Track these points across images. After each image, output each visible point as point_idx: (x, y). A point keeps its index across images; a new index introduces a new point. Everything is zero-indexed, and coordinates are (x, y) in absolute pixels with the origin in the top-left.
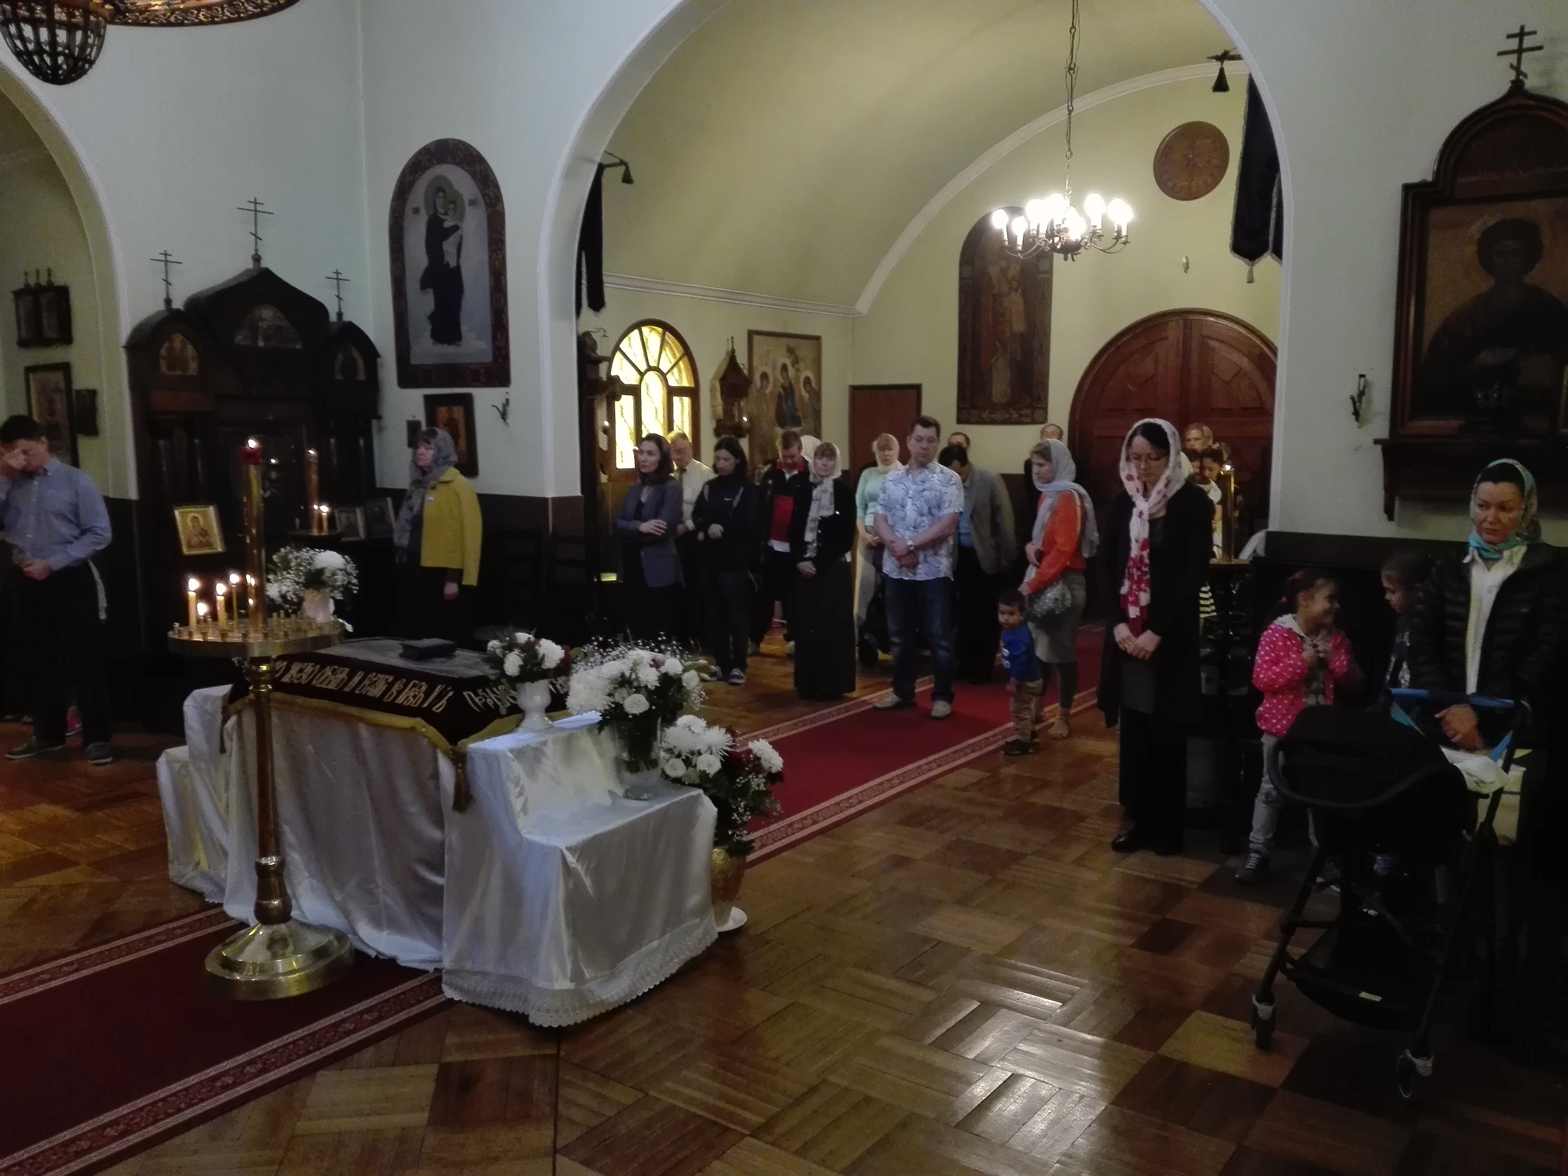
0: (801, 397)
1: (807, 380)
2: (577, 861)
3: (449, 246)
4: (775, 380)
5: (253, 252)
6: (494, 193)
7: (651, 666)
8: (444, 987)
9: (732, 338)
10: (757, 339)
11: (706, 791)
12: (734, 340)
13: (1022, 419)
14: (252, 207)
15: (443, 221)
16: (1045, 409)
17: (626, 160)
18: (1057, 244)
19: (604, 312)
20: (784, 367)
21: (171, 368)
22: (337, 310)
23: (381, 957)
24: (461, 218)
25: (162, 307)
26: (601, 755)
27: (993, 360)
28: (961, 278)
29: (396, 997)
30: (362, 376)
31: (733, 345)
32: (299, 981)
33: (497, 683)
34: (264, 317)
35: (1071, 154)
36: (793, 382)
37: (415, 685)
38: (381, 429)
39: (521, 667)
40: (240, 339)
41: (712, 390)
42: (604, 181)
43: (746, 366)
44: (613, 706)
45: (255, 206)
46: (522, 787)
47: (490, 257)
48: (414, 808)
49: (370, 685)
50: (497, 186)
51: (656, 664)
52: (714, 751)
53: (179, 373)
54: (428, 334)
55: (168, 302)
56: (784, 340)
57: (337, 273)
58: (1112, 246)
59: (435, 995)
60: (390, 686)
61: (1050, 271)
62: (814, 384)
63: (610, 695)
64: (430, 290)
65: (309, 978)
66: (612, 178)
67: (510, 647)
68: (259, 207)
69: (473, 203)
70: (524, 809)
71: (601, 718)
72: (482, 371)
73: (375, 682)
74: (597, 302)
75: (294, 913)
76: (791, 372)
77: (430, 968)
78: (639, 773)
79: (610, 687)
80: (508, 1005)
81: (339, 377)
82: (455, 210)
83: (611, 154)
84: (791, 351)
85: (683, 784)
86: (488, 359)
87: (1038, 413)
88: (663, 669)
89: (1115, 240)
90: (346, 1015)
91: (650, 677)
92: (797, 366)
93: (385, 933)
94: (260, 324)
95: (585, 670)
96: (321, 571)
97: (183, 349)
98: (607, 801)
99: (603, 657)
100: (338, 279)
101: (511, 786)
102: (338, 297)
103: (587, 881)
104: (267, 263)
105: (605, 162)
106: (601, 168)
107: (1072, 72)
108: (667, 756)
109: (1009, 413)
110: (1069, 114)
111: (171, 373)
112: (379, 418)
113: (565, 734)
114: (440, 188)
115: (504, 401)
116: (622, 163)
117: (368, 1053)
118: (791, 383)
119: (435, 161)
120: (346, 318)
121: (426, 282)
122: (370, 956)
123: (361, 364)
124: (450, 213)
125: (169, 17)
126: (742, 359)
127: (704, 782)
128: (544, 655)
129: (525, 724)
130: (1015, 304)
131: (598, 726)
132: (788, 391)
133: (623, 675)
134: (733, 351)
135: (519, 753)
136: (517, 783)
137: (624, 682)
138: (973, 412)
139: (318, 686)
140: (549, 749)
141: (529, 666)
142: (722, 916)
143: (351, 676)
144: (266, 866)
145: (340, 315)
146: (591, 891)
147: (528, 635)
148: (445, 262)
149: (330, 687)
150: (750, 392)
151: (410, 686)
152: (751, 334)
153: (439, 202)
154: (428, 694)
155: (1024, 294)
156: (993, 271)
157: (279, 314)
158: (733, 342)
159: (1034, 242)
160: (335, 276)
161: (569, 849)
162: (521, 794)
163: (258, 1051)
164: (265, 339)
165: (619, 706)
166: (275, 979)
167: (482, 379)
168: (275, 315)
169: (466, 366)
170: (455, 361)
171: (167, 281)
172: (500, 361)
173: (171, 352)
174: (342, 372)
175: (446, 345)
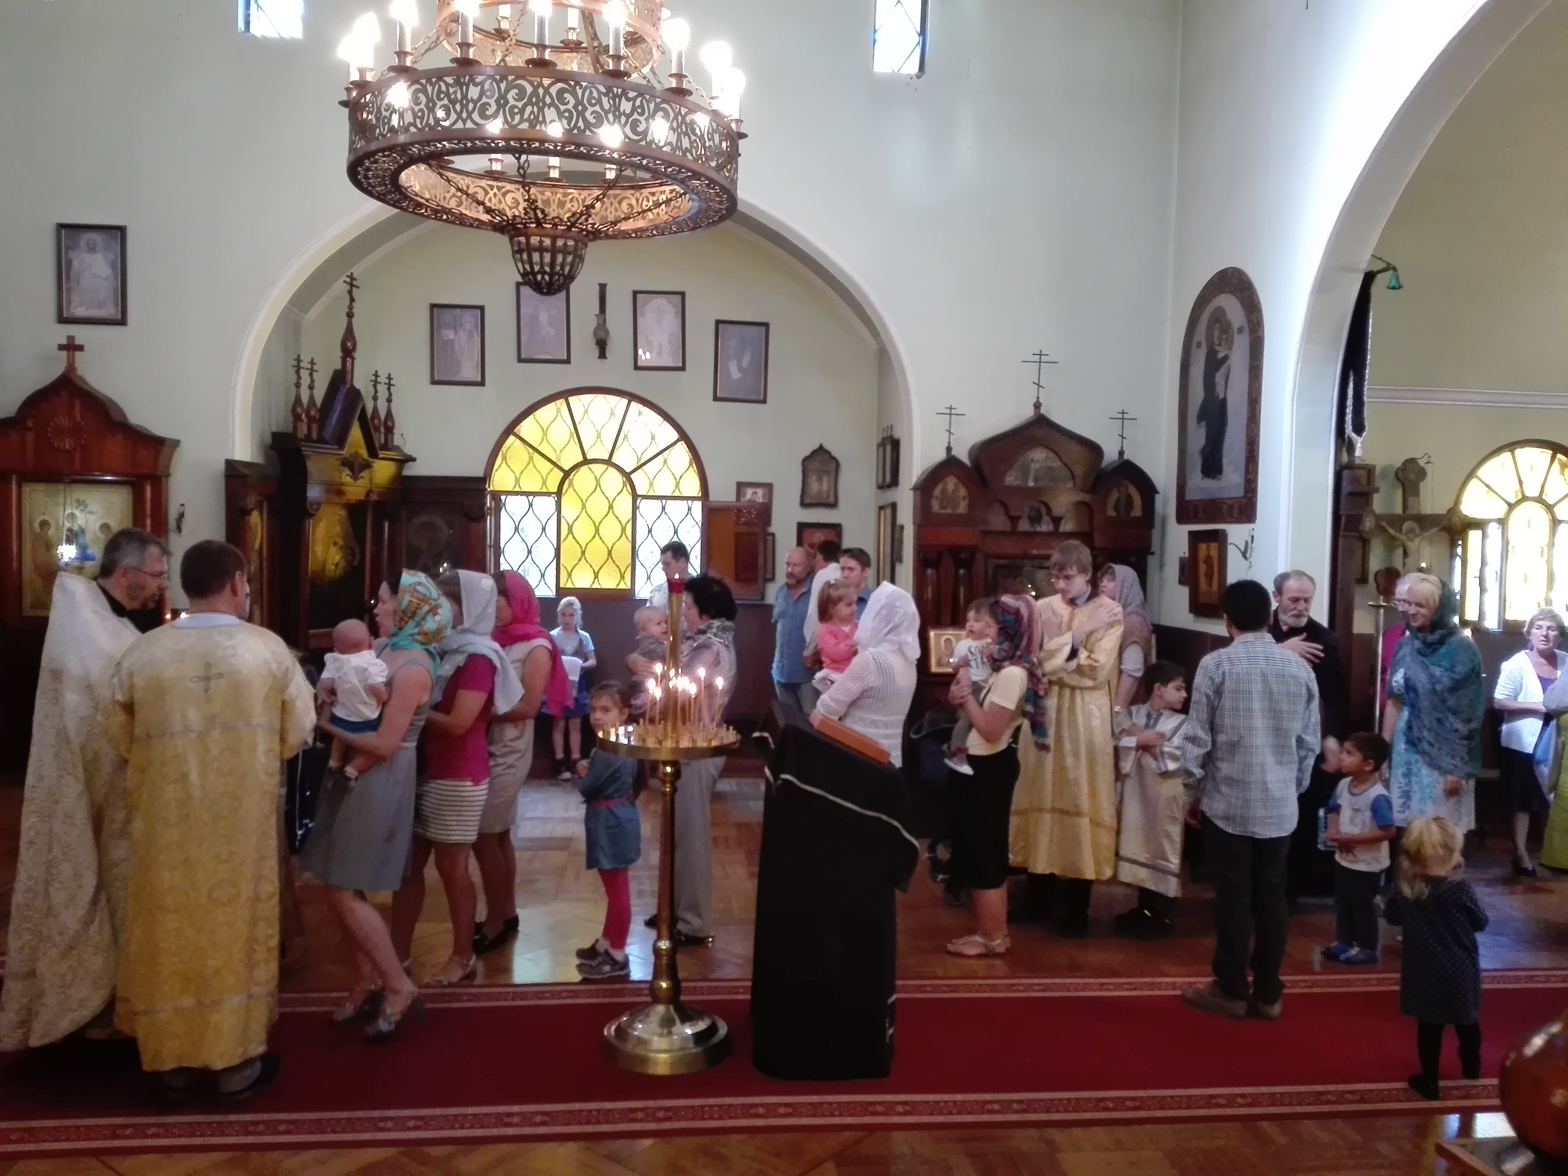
3: (1219, 378)
5: (1036, 401)
6: (1257, 318)
14: (1036, 358)
15: (1216, 352)
17: (1394, 263)
21: (943, 507)
22: (1117, 451)
24: (1231, 347)
25: (944, 454)
30: (1137, 511)
34: (1035, 459)
40: (1011, 479)
42: (1372, 288)
45: (1039, 357)
47: (1249, 386)
50: (1260, 313)
53: (949, 511)
54: (1199, 468)
55: (950, 451)
57: (1123, 413)
64: (1204, 423)
66: (1381, 285)
68: (1044, 358)
69: (1240, 330)
72: (1236, 506)
74: (1360, 426)
81: (1111, 513)
82: (1227, 339)
83: (1380, 259)
86: (1240, 493)
94: (1033, 465)
97: (956, 490)
100: (1124, 419)
102: (1121, 438)
105: (1375, 270)
111: (943, 511)
112: (1154, 554)
114: (1218, 318)
115: (1249, 539)
116: (1389, 267)
119: (1218, 292)
120: (1126, 457)
121: (1202, 416)
123: (1137, 500)
124: (1223, 343)
144: (661, 948)
145: (1121, 453)
148: (1216, 395)
153: (1216, 333)
157: (1052, 455)
160: (1120, 416)
164: (1036, 480)
167: (1235, 515)
168: (1047, 457)
169: (1223, 501)
170: (1217, 495)
171: (949, 431)
172: (1250, 495)
173: (944, 491)
174: (1116, 508)
175: (1210, 480)
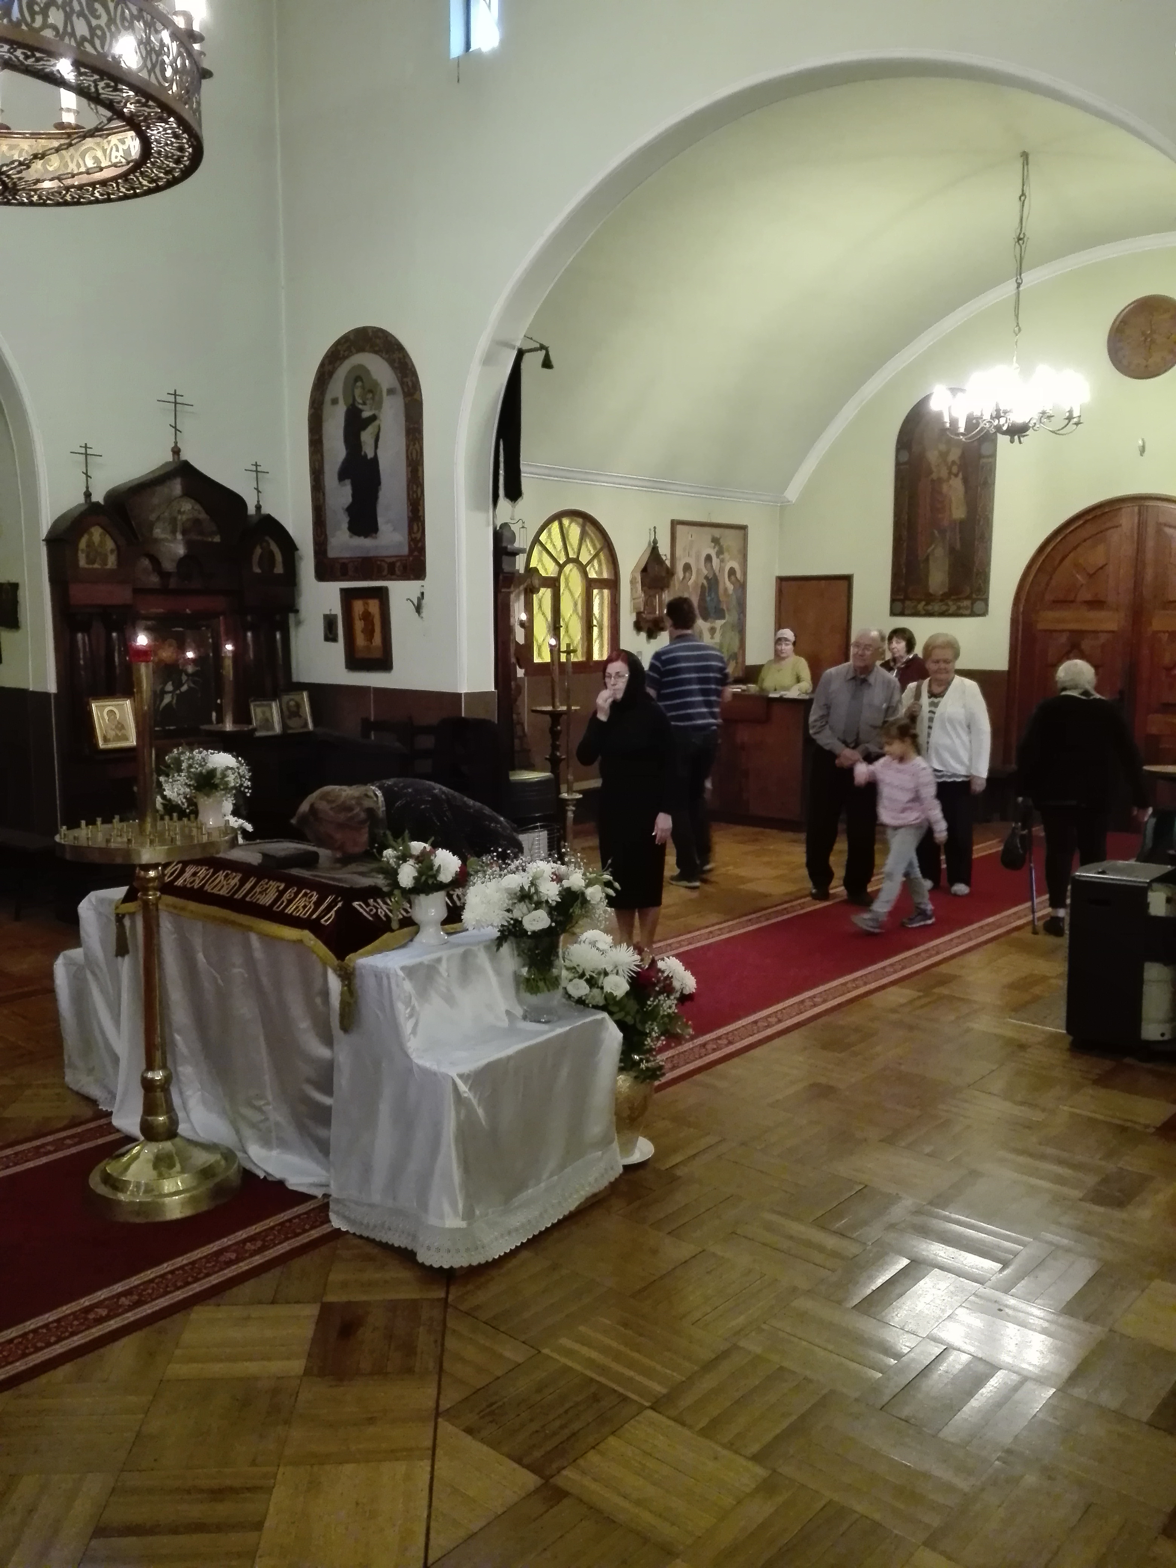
0: (726, 590)
1: (732, 572)
2: (470, 1089)
3: (366, 436)
4: (698, 571)
5: (173, 445)
6: (412, 381)
7: (553, 880)
8: (332, 1216)
9: (655, 528)
10: (679, 528)
11: (611, 1014)
12: (657, 530)
13: (961, 611)
14: (172, 398)
15: (361, 411)
16: (986, 601)
17: (546, 344)
18: (1003, 425)
19: (521, 502)
20: (709, 558)
21: (90, 561)
22: (256, 503)
23: (270, 1179)
24: (379, 405)
25: (81, 500)
26: (498, 973)
27: (929, 550)
28: (898, 464)
29: (282, 1224)
30: (279, 569)
31: (655, 535)
32: (183, 1204)
33: (390, 894)
34: (182, 510)
35: (1020, 330)
36: (717, 574)
37: (305, 895)
38: (298, 623)
39: (415, 878)
40: (160, 532)
41: (633, 582)
42: (524, 366)
43: (669, 557)
44: (512, 922)
45: (175, 398)
46: (413, 1008)
47: (408, 446)
48: (303, 1023)
49: (261, 893)
50: (414, 374)
51: (558, 878)
52: (620, 972)
53: (96, 566)
54: (345, 526)
55: (88, 495)
56: (709, 532)
57: (256, 465)
58: (1063, 428)
59: (323, 1223)
60: (281, 893)
61: (994, 455)
62: (739, 575)
63: (508, 911)
64: (348, 482)
65: (193, 1200)
66: (532, 363)
67: (404, 857)
68: (179, 399)
69: (391, 392)
70: (414, 1032)
71: (499, 934)
72: (398, 564)
73: (267, 889)
74: (514, 492)
75: (183, 1129)
76: (715, 562)
77: (319, 1193)
78: (539, 994)
79: (507, 903)
80: (397, 1241)
82: (373, 398)
83: (531, 339)
84: (715, 541)
85: (587, 1006)
86: (405, 551)
87: (979, 605)
88: (566, 883)
89: (1067, 421)
90: (230, 1243)
91: (551, 891)
92: (721, 557)
93: (275, 1153)
94: (179, 517)
95: (483, 883)
96: (212, 773)
97: (102, 543)
98: (505, 1023)
99: (501, 869)
100: (257, 471)
101: (400, 1007)
102: (257, 489)
103: (480, 1112)
104: (187, 455)
105: (525, 348)
106: (521, 354)
107: (1021, 242)
108: (571, 976)
109: (947, 605)
110: (1018, 287)
111: (91, 566)
112: (297, 611)
113: (461, 950)
114: (359, 376)
115: (419, 595)
116: (542, 347)
117: (248, 1287)
118: (715, 574)
119: (354, 350)
120: (265, 510)
121: (344, 473)
122: (258, 1177)
123: (279, 557)
124: (368, 402)
125: (65, 195)
126: (664, 550)
127: (609, 1005)
128: (440, 866)
129: (419, 938)
130: (955, 489)
131: (497, 942)
132: (712, 582)
133: (522, 888)
134: (655, 542)
135: (410, 971)
136: (408, 1003)
137: (525, 896)
138: (908, 603)
139: (209, 891)
140: (443, 968)
141: (423, 878)
142: (627, 1147)
143: (243, 882)
144: (152, 1081)
145: (258, 508)
146: (484, 1123)
147: (424, 845)
148: (363, 453)
149: (221, 893)
150: (672, 583)
151: (300, 896)
152: (674, 524)
153: (358, 392)
154: (318, 904)
155: (965, 481)
156: (932, 456)
157: (198, 507)
158: (655, 533)
159: (978, 424)
160: (254, 468)
161: (461, 1076)
162: (411, 1016)
163: (135, 1281)
164: (184, 533)
165: (518, 923)
166: (159, 1200)
167: (398, 572)
168: (193, 508)
169: (382, 559)
170: (372, 554)
171: (86, 474)
172: (416, 553)
173: (90, 544)
174: (260, 565)
175: (362, 538)
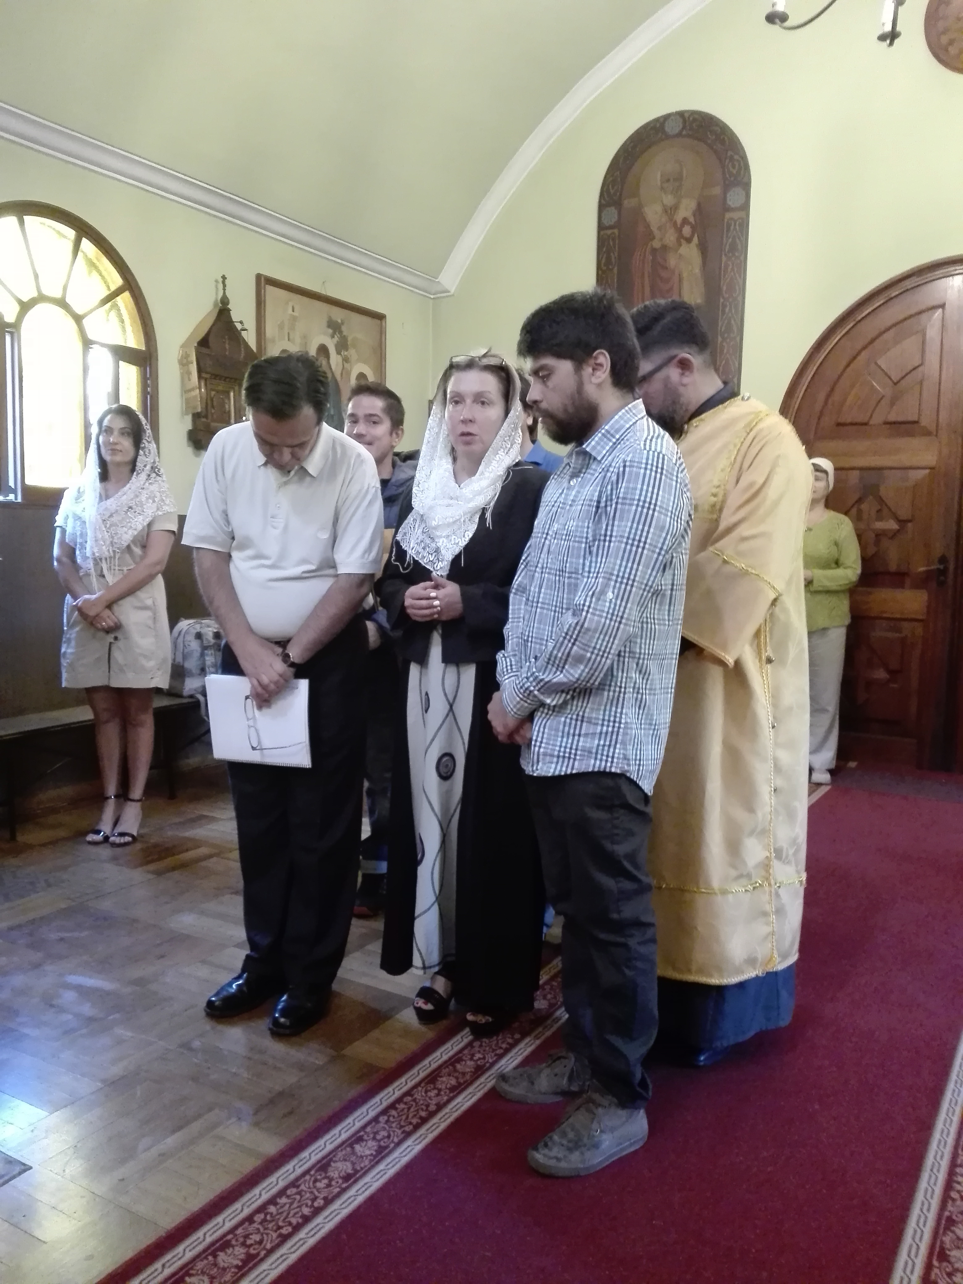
10: (271, 292)
12: (227, 282)
20: (323, 351)
28: (601, 227)
31: (224, 290)
36: (338, 377)
43: (252, 331)
56: (322, 308)
61: (745, 207)
76: (335, 360)
84: (334, 327)
92: (345, 352)
118: (334, 378)
126: (243, 318)
130: (687, 262)
134: (225, 301)
152: (262, 281)
155: (704, 245)
156: (653, 215)
158: (224, 286)
